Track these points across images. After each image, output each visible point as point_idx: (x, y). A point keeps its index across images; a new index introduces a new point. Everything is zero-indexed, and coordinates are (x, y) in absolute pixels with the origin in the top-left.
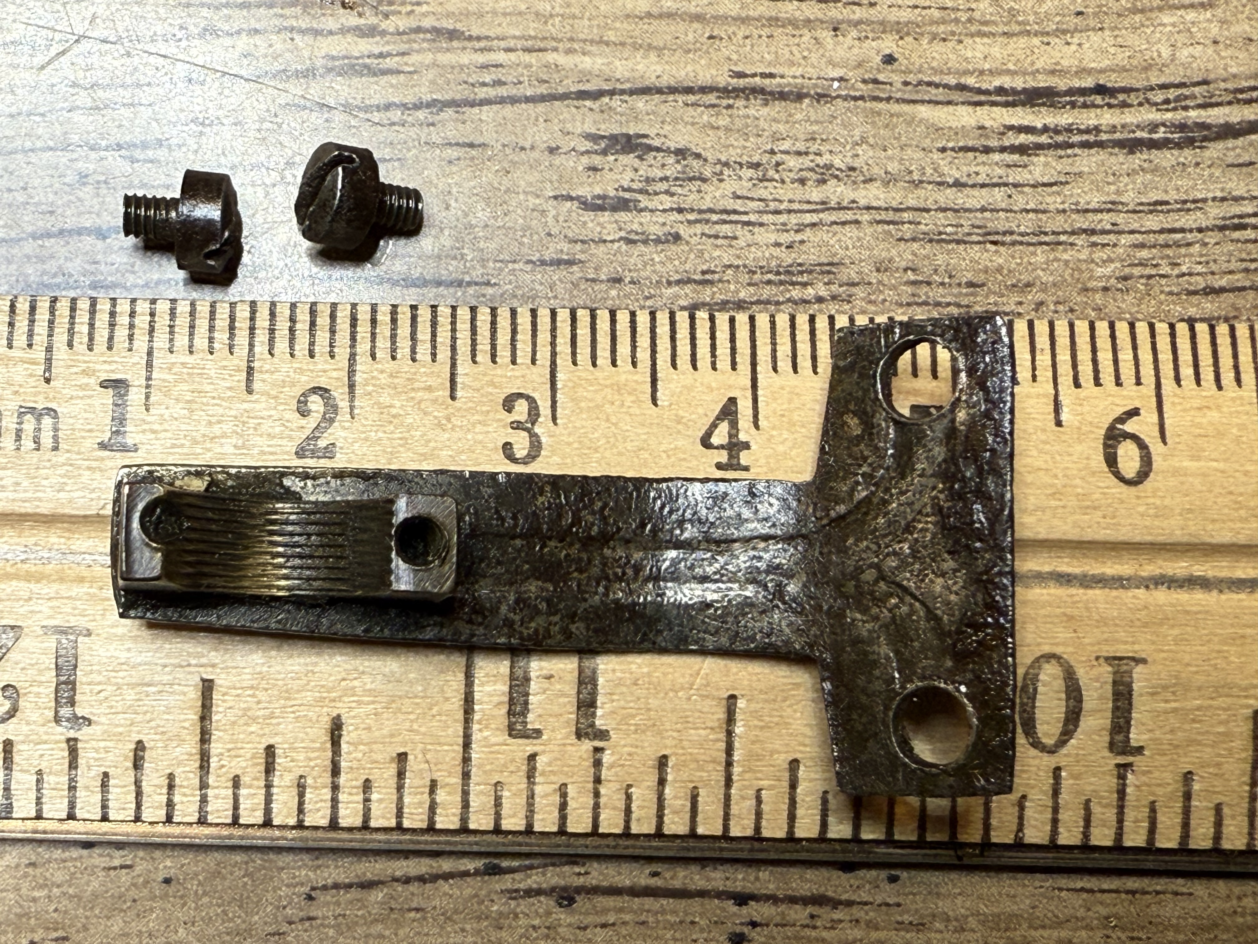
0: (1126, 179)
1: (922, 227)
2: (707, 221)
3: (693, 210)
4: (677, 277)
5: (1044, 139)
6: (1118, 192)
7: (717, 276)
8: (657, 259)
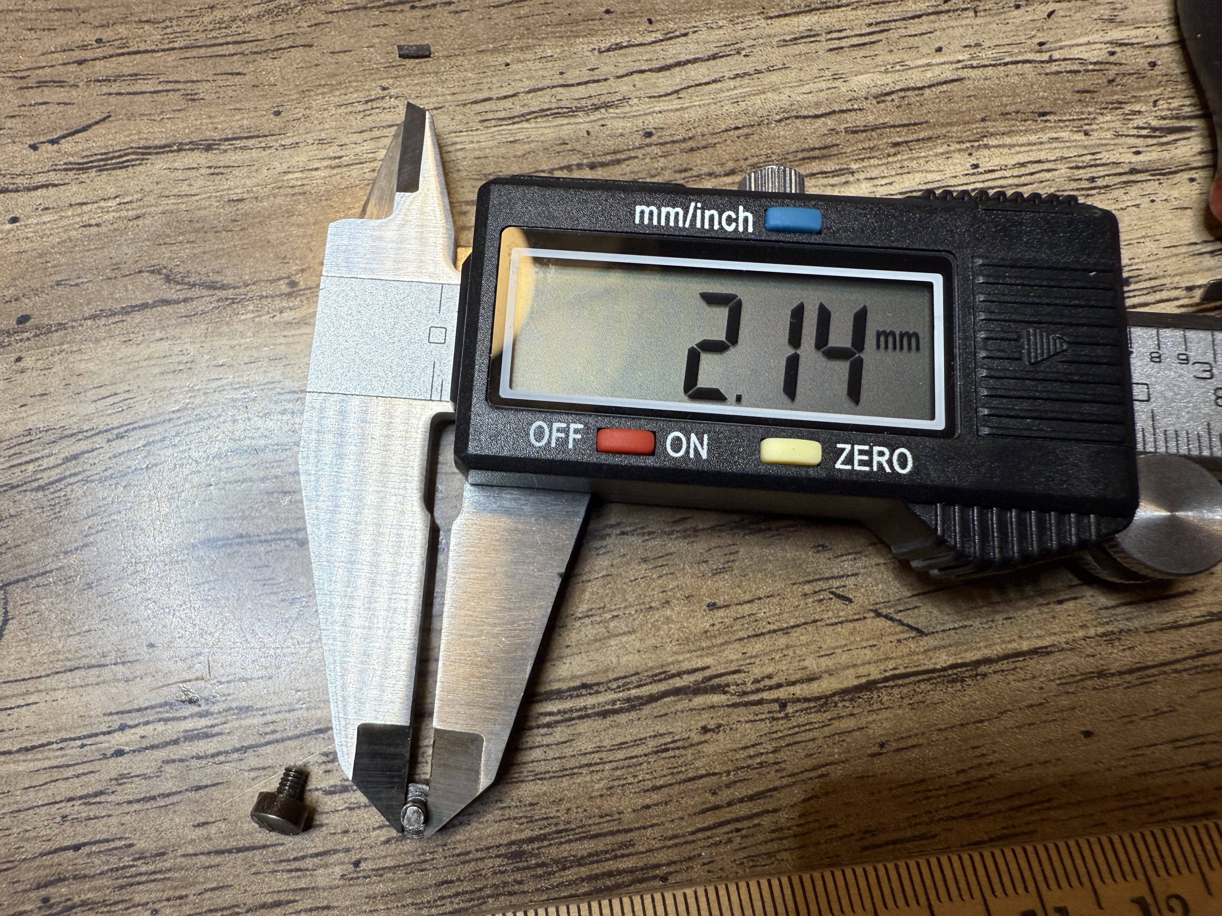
0: (603, 733)
6: (601, 741)
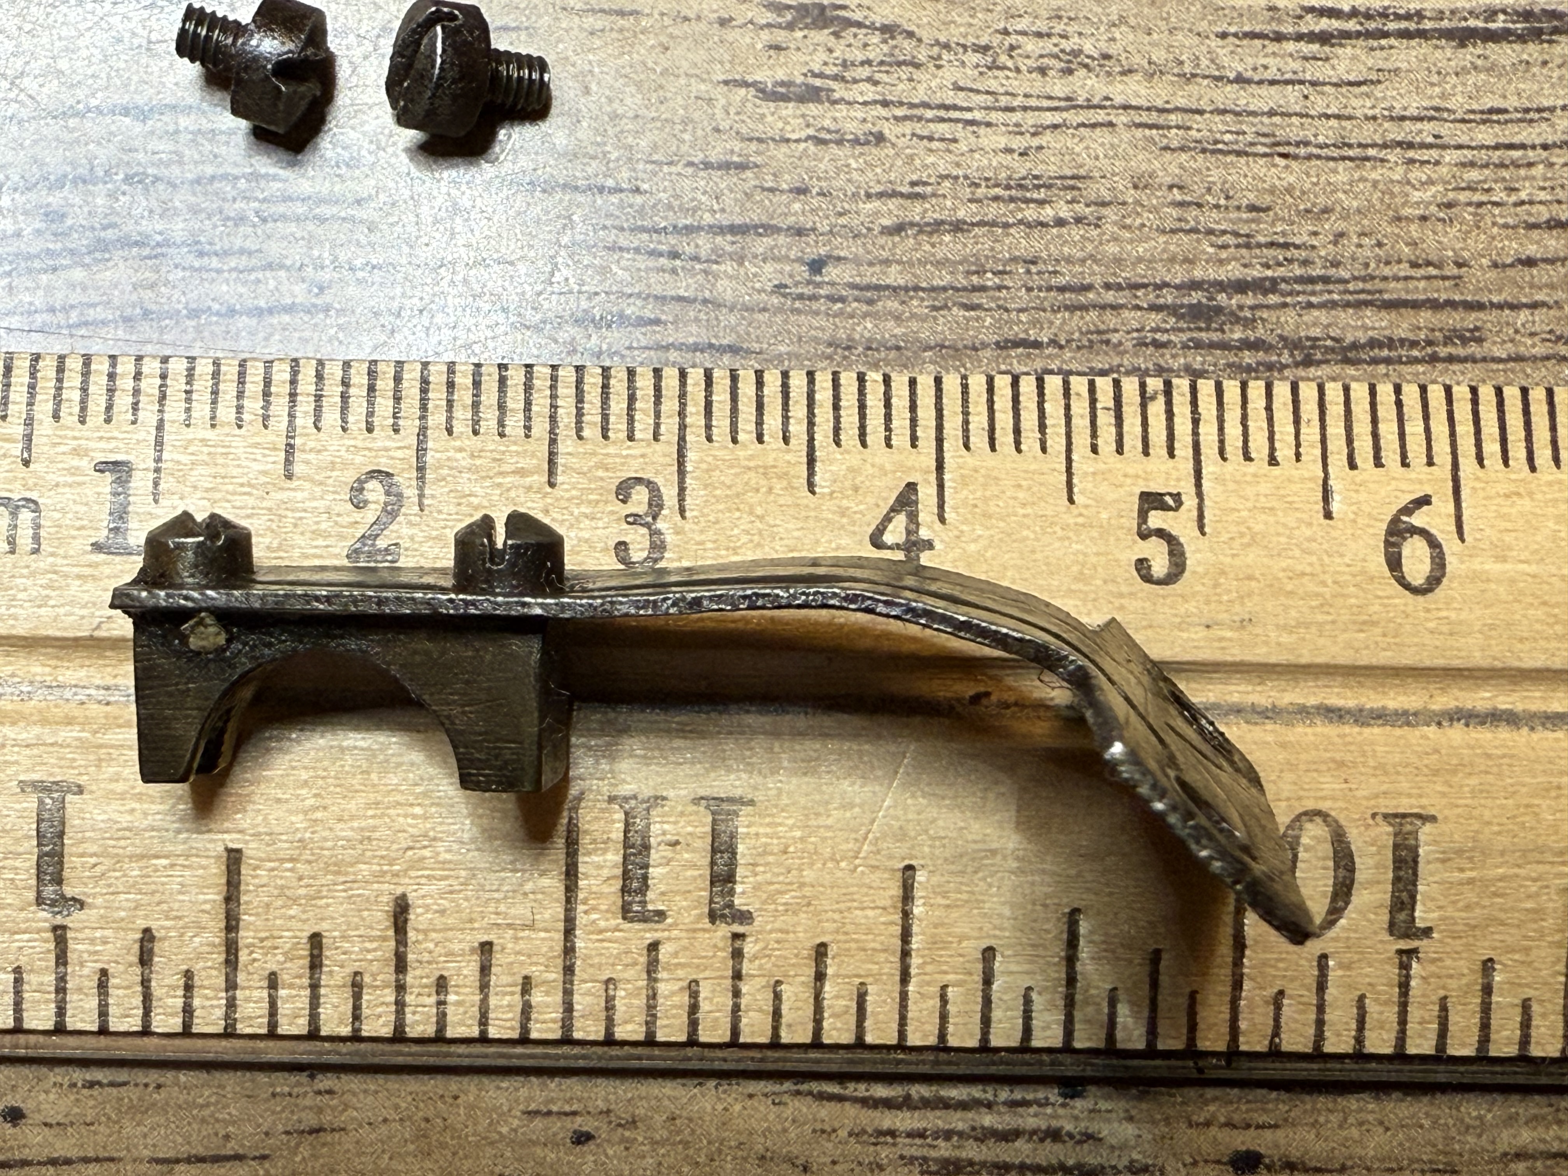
0: (1454, 79)
1: (1193, 133)
2: (920, 119)
3: (901, 104)
4: (879, 189)
5: (1352, 25)
6: (1443, 96)
7: (929, 189)
8: (854, 165)
